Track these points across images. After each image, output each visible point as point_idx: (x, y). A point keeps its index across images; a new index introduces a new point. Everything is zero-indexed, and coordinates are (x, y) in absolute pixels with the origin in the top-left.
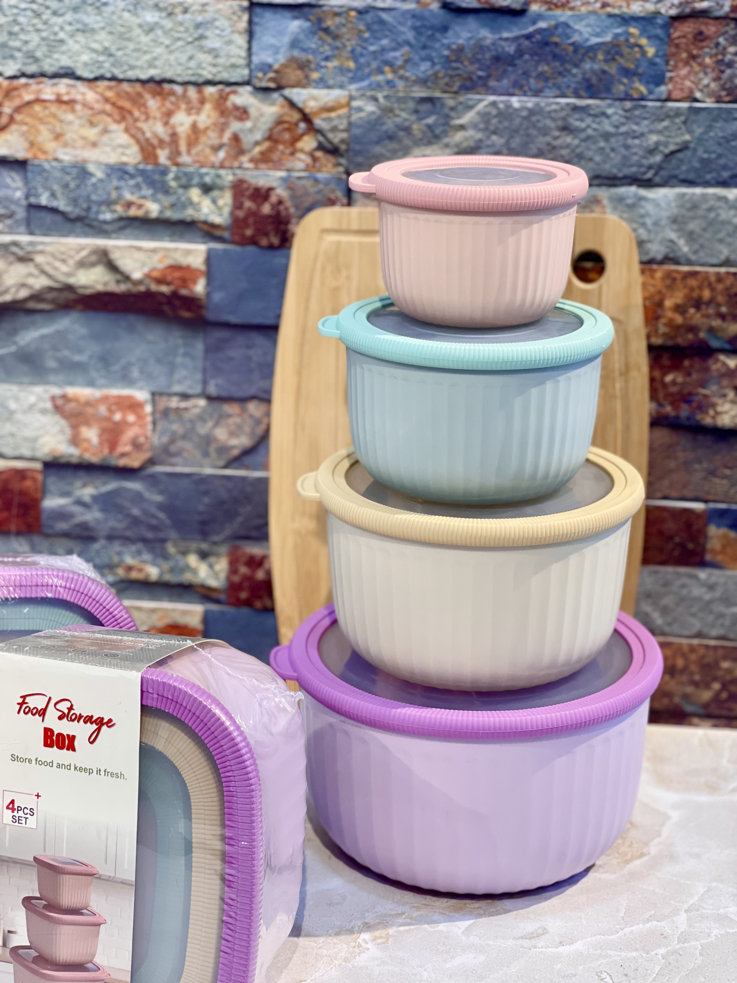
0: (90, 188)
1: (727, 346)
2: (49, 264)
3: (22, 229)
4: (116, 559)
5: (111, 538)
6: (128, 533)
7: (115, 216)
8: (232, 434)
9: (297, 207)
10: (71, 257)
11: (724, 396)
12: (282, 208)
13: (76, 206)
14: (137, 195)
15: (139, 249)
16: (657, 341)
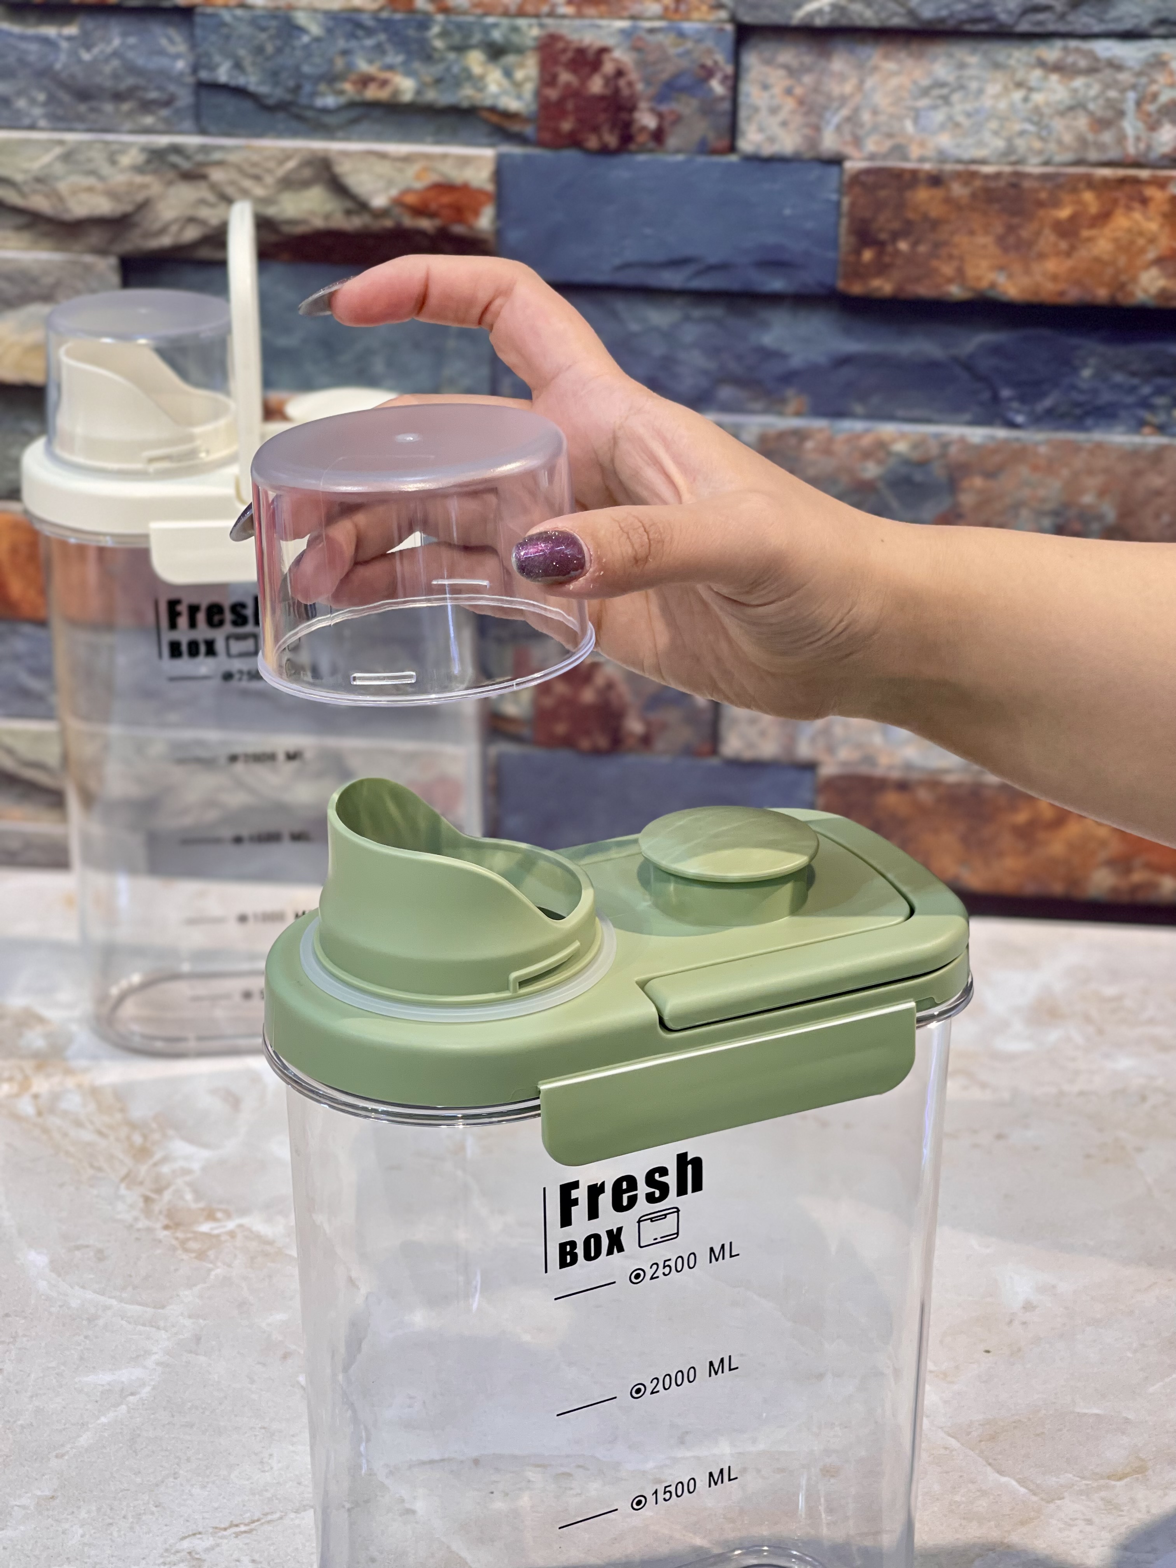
0: (299, 53)
2: (232, 183)
3: (188, 124)
7: (342, 100)
9: (648, 82)
10: (269, 171)
12: (622, 83)
13: (276, 84)
14: (378, 64)
15: (383, 156)
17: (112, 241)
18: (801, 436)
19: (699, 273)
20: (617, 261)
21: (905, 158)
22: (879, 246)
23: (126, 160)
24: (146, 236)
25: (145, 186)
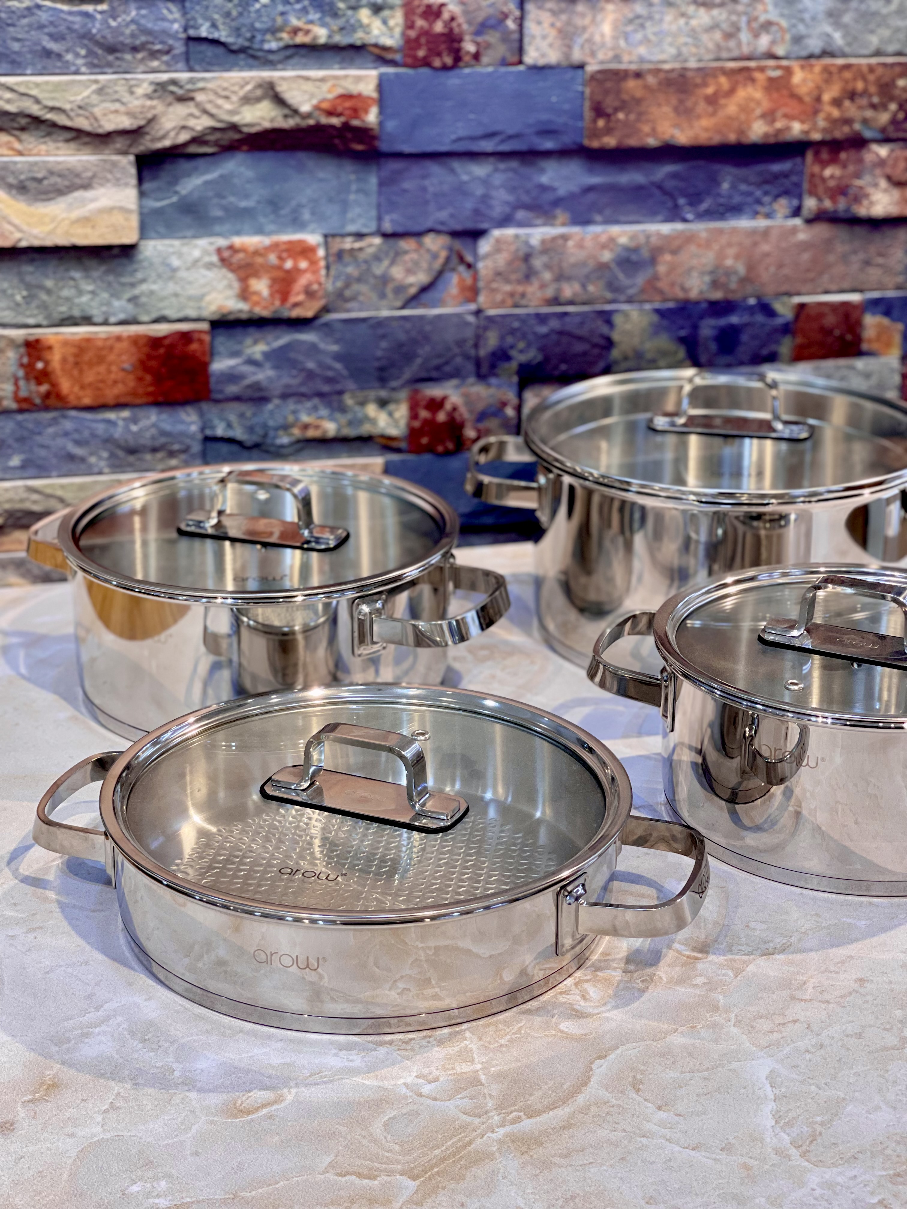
0: (253, 15)
1: (878, 136)
2: (210, 102)
3: (181, 65)
4: (291, 418)
5: (285, 396)
6: (303, 389)
7: (281, 44)
8: (409, 272)
9: (469, 23)
10: (234, 93)
11: (876, 185)
12: (454, 25)
13: (239, 36)
14: (304, 20)
15: (307, 79)
16: (816, 136)
17: (130, 146)
18: (565, 238)
19: (502, 141)
20: (453, 137)
21: (620, 62)
22: (608, 116)
23: (140, 91)
24: (153, 140)
25: (153, 107)
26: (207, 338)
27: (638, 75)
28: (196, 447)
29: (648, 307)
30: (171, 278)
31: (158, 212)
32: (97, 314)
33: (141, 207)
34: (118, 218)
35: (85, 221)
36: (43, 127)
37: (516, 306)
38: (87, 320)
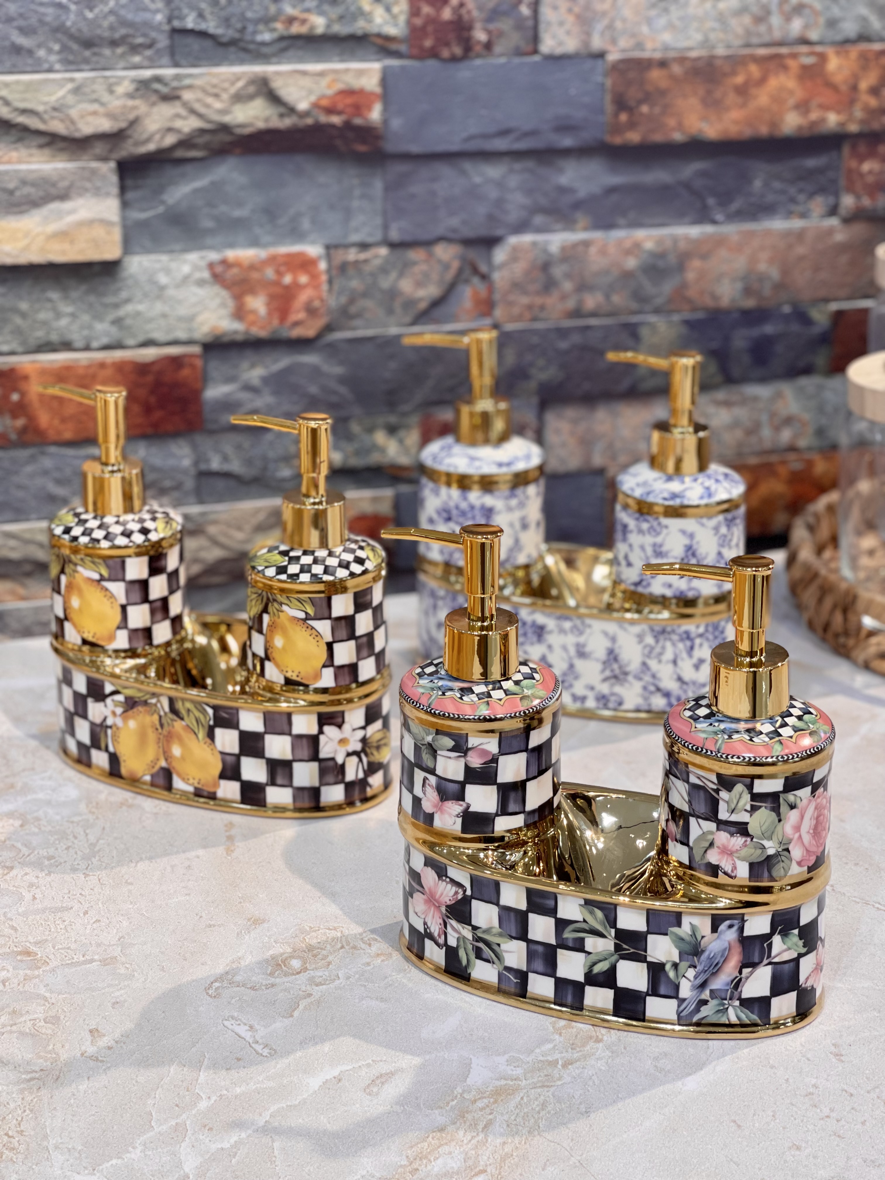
0: (244, 4)
2: (198, 100)
3: (165, 60)
7: (275, 35)
8: (419, 284)
9: (480, 8)
10: (225, 90)
12: (463, 11)
13: (228, 27)
14: (300, 8)
15: (304, 73)
16: (853, 128)
17: (111, 151)
18: (586, 244)
19: (518, 139)
20: (464, 135)
21: (643, 50)
22: (631, 109)
23: (120, 90)
24: (137, 144)
25: (135, 108)
26: (199, 363)
27: (663, 64)
28: (189, 483)
29: (676, 318)
30: (159, 297)
31: (143, 225)
32: (77, 338)
33: (124, 219)
34: (99, 232)
35: (63, 235)
36: (14, 132)
37: (535, 319)
38: (67, 346)
